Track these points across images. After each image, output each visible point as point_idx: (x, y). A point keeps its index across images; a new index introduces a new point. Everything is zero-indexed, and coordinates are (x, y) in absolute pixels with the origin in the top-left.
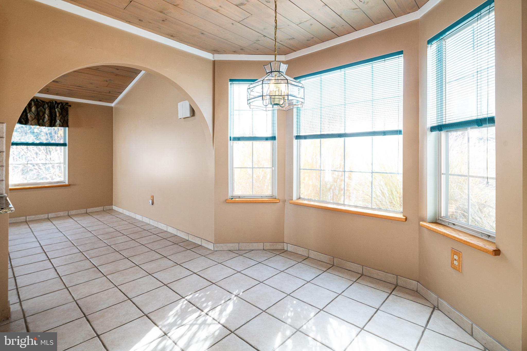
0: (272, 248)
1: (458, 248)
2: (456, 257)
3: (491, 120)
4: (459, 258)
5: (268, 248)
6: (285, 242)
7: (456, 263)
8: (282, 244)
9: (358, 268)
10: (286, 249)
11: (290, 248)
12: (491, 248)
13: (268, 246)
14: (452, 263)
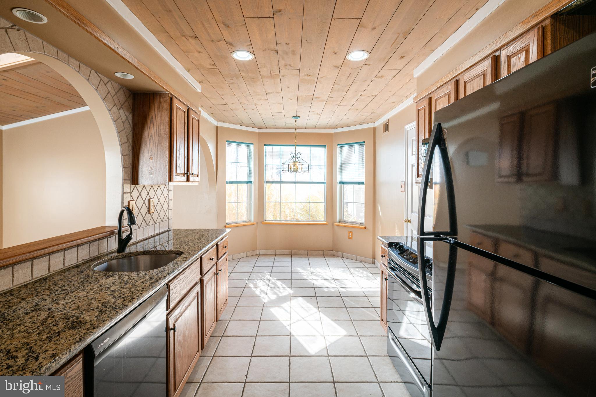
0: (252, 254)
1: (351, 230)
2: (350, 234)
3: (363, 183)
4: (352, 234)
5: (249, 255)
6: (257, 249)
7: (350, 236)
8: (256, 251)
9: (306, 252)
10: (258, 253)
11: (262, 252)
12: (364, 227)
13: (249, 253)
14: (349, 237)
